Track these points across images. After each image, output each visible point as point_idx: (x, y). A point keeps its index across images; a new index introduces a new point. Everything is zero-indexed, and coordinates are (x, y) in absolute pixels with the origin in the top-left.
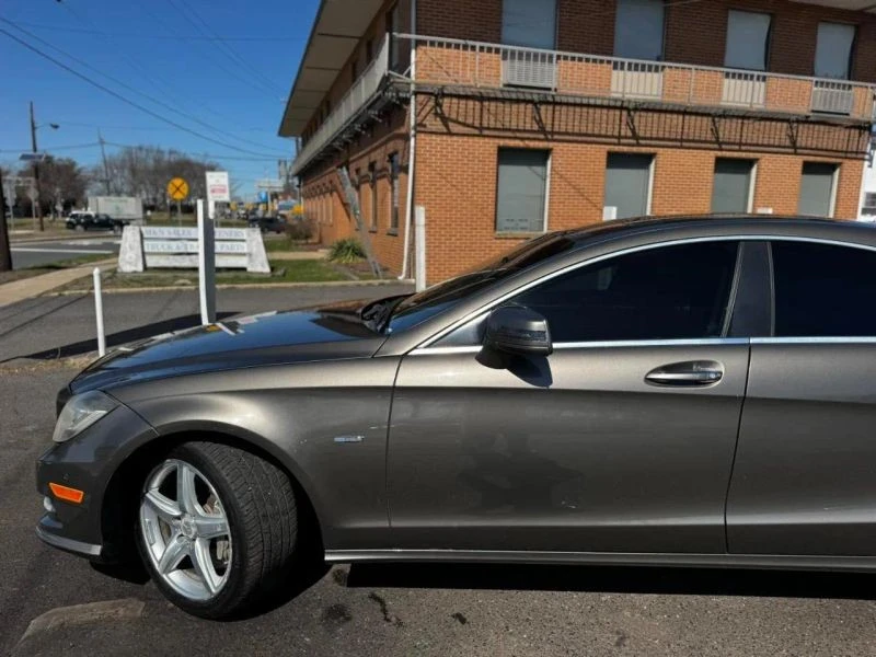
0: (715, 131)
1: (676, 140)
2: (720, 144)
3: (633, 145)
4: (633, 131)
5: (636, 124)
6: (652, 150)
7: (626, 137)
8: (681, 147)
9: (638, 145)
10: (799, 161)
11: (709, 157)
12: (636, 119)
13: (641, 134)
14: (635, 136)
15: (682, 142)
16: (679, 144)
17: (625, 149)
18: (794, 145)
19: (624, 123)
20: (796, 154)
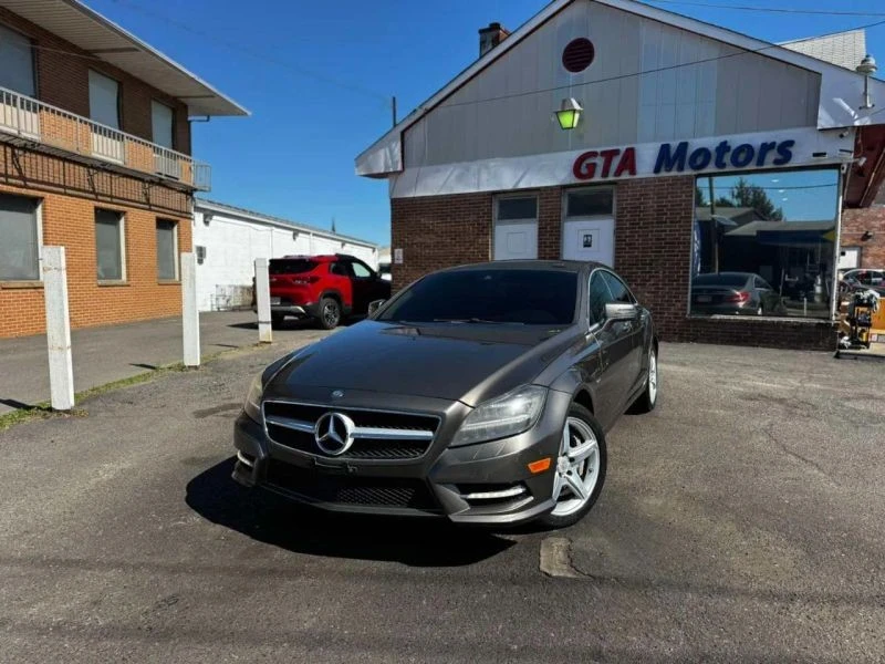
0: (91, 183)
1: (59, 186)
2: (97, 194)
3: (21, 187)
4: (19, 170)
5: (22, 164)
6: (40, 194)
7: (13, 177)
8: (65, 194)
9: (26, 187)
10: (153, 216)
11: (89, 206)
12: (21, 159)
13: (28, 176)
14: (22, 177)
15: (64, 189)
16: (62, 190)
17: (15, 190)
18: (148, 202)
19: (9, 161)
20: (150, 210)
